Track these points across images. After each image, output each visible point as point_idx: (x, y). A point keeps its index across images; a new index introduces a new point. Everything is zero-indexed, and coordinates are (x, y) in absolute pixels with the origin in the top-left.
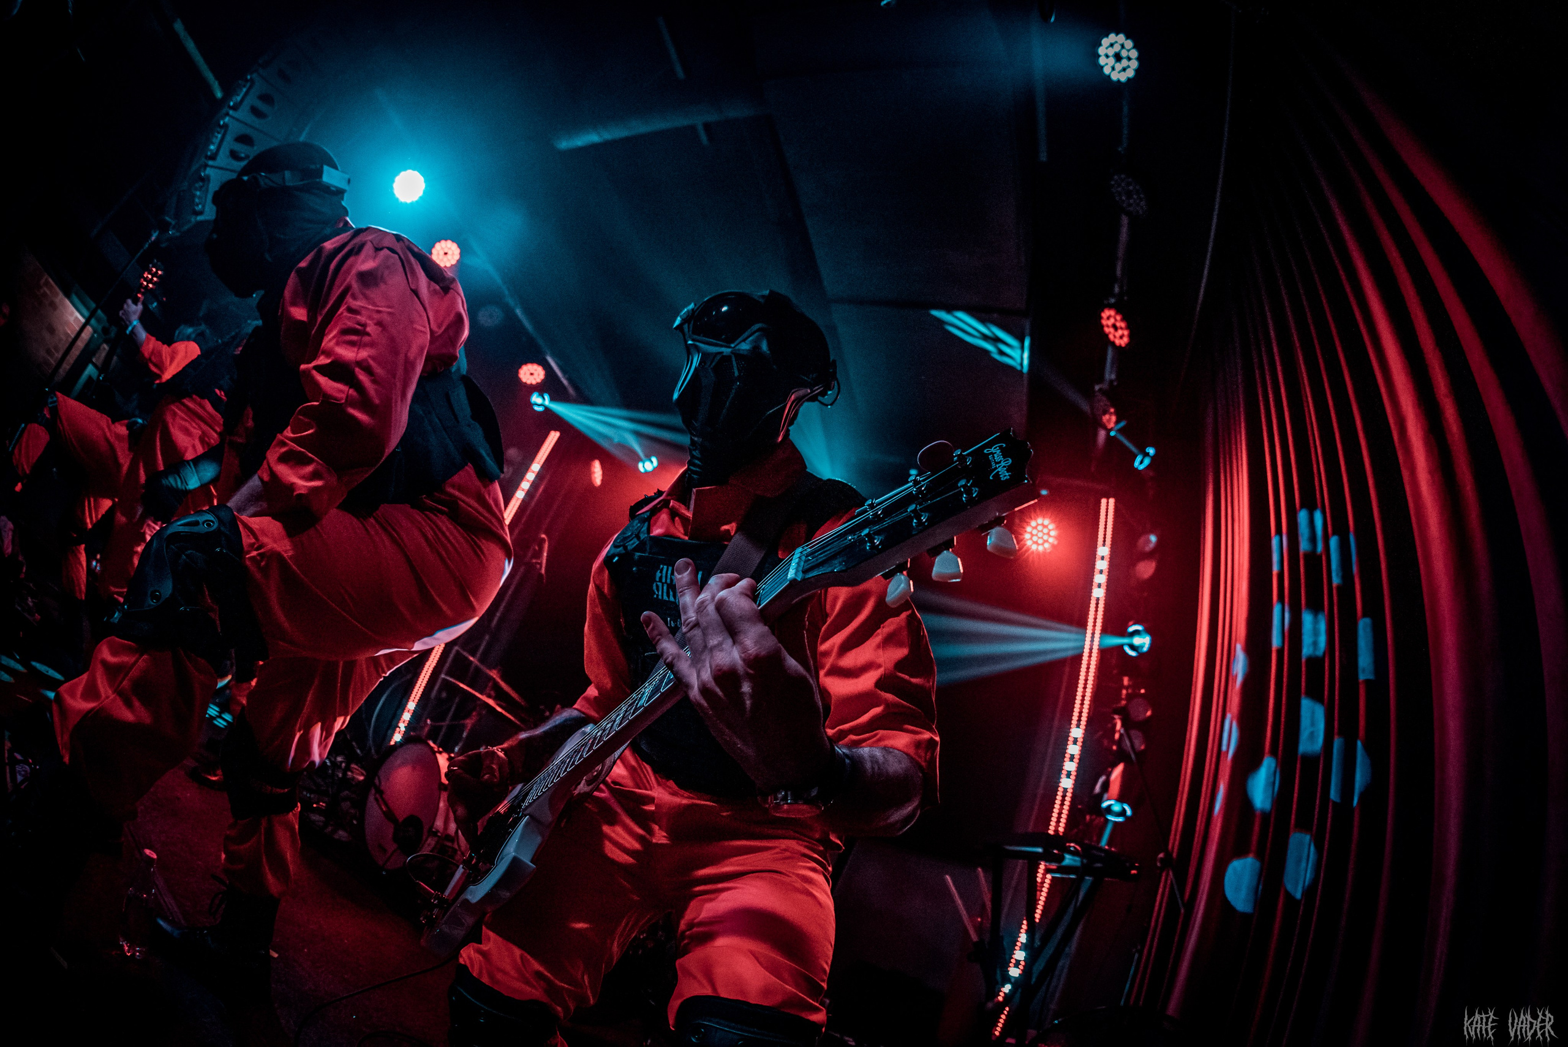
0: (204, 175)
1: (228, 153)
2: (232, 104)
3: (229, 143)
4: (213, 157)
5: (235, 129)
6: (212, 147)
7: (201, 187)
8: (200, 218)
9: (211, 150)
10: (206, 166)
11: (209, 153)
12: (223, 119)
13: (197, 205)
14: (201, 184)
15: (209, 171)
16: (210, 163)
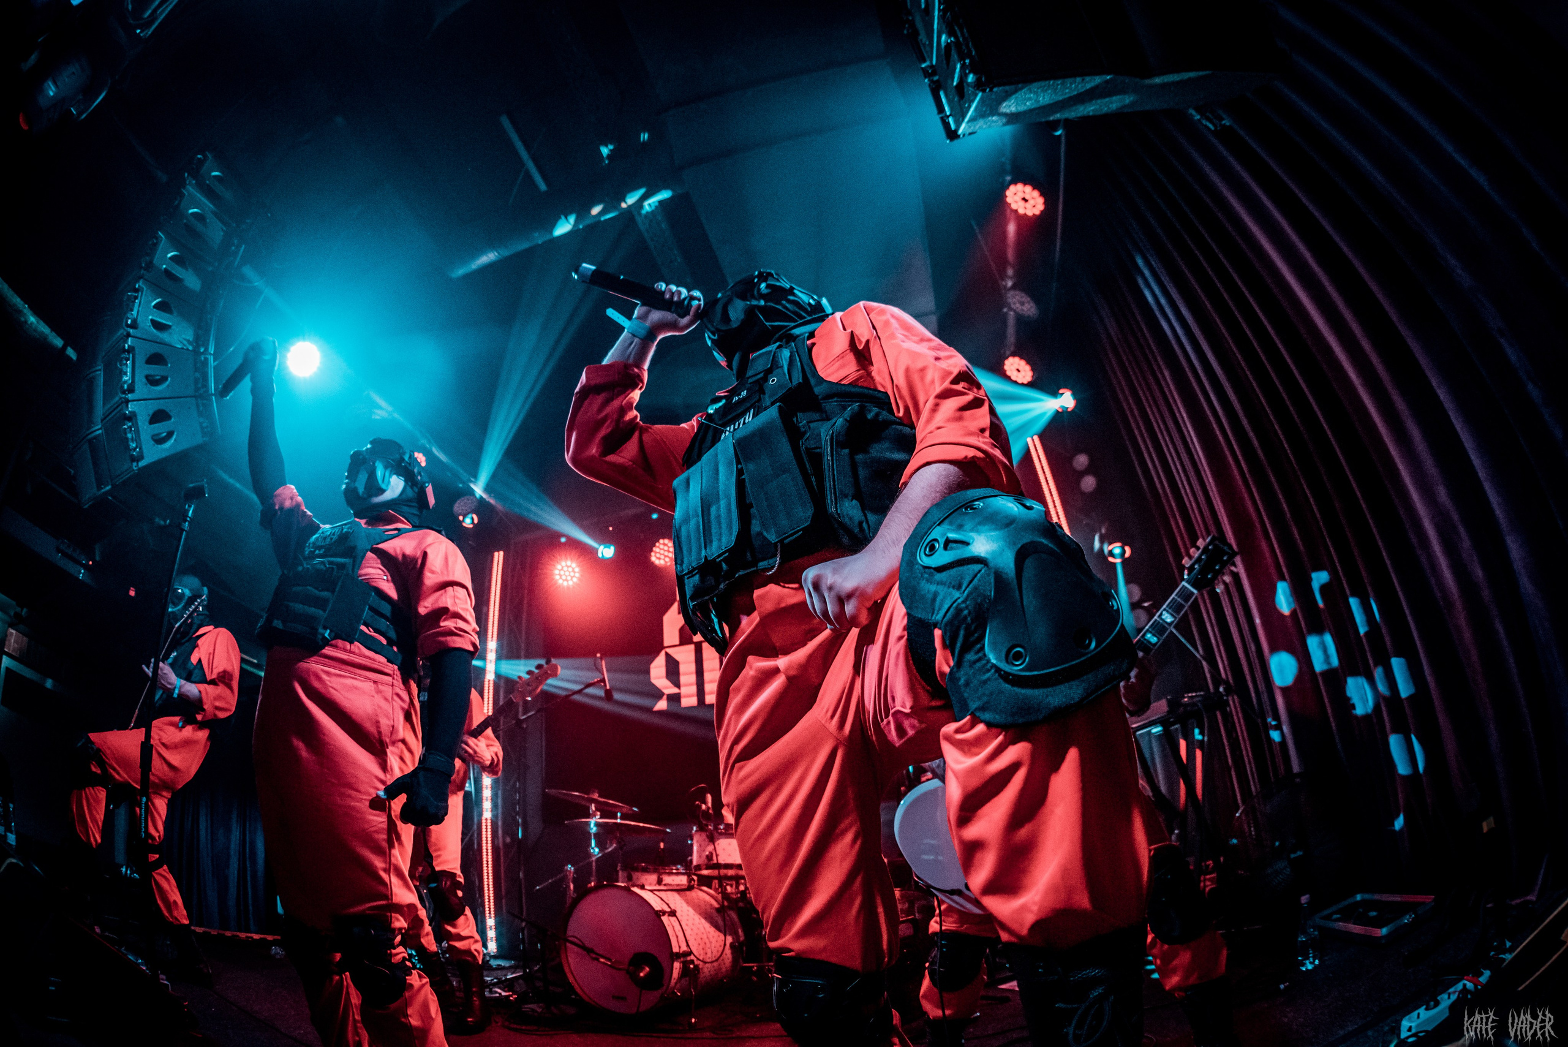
0: (129, 412)
1: (144, 380)
2: (129, 322)
3: (143, 370)
4: (131, 390)
5: (143, 351)
6: (125, 378)
7: (130, 428)
8: (142, 464)
9: (125, 382)
10: (127, 401)
11: (126, 387)
12: (127, 343)
13: (135, 449)
14: (130, 424)
15: (131, 407)
16: (130, 396)
